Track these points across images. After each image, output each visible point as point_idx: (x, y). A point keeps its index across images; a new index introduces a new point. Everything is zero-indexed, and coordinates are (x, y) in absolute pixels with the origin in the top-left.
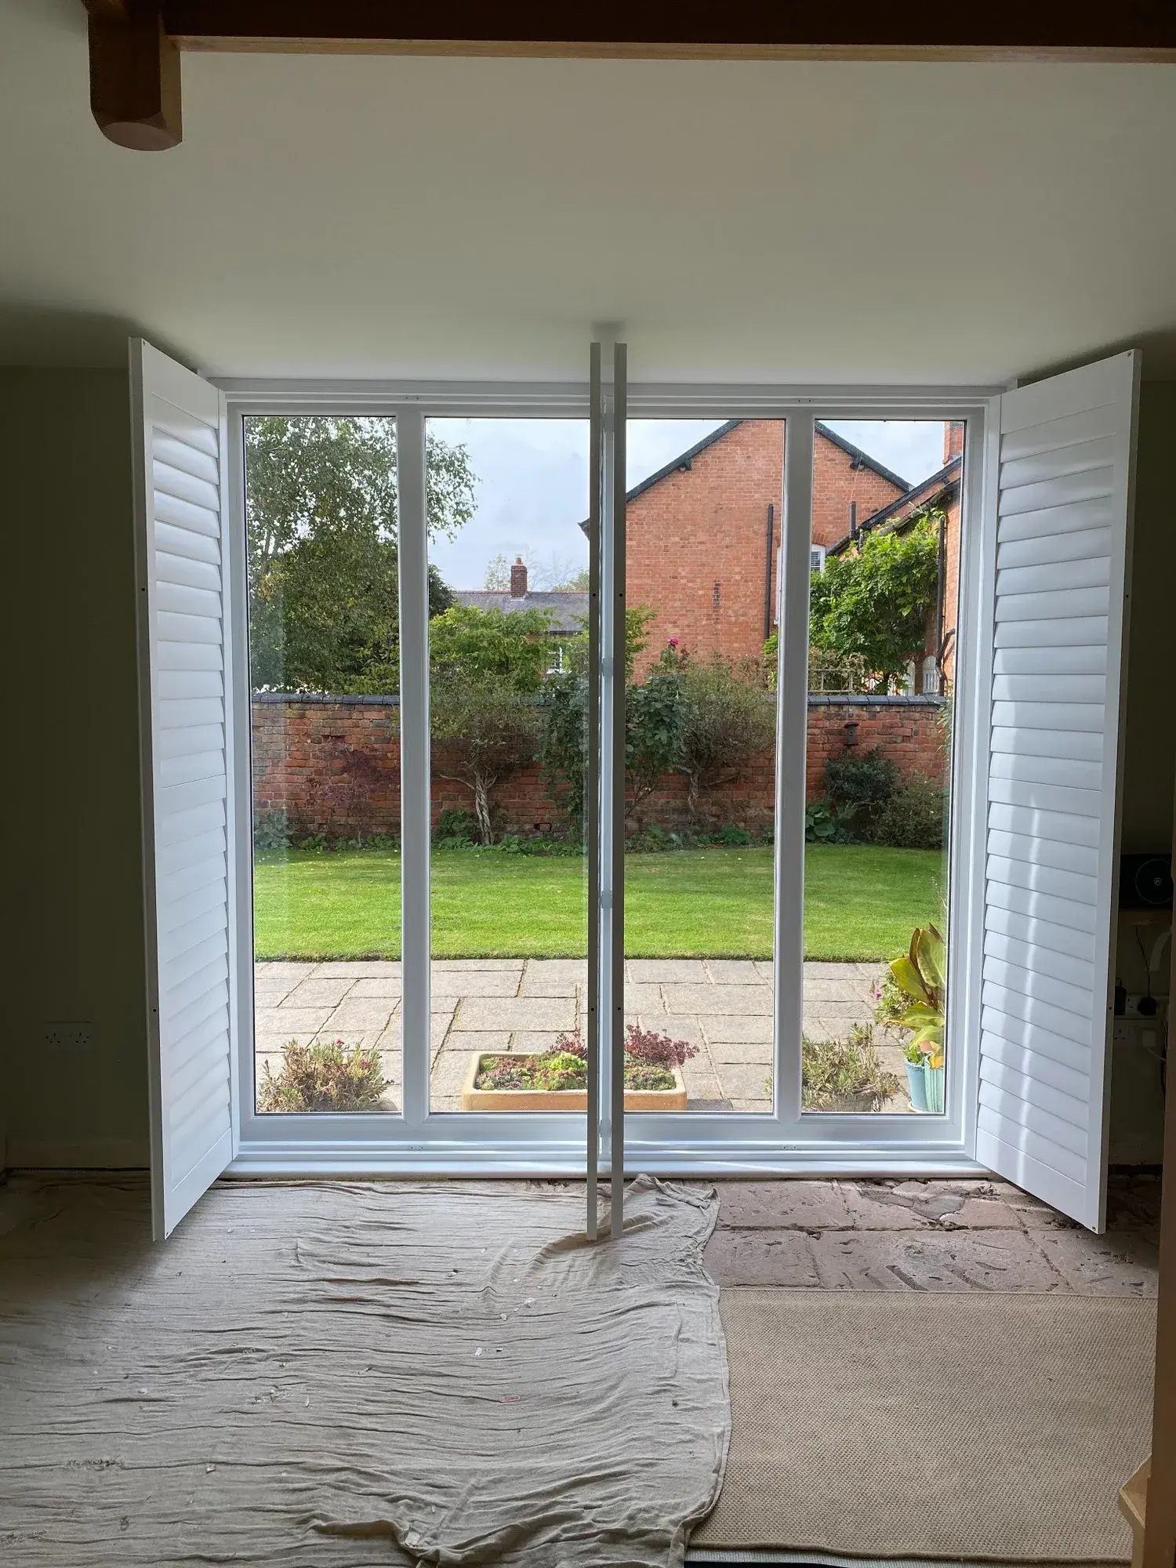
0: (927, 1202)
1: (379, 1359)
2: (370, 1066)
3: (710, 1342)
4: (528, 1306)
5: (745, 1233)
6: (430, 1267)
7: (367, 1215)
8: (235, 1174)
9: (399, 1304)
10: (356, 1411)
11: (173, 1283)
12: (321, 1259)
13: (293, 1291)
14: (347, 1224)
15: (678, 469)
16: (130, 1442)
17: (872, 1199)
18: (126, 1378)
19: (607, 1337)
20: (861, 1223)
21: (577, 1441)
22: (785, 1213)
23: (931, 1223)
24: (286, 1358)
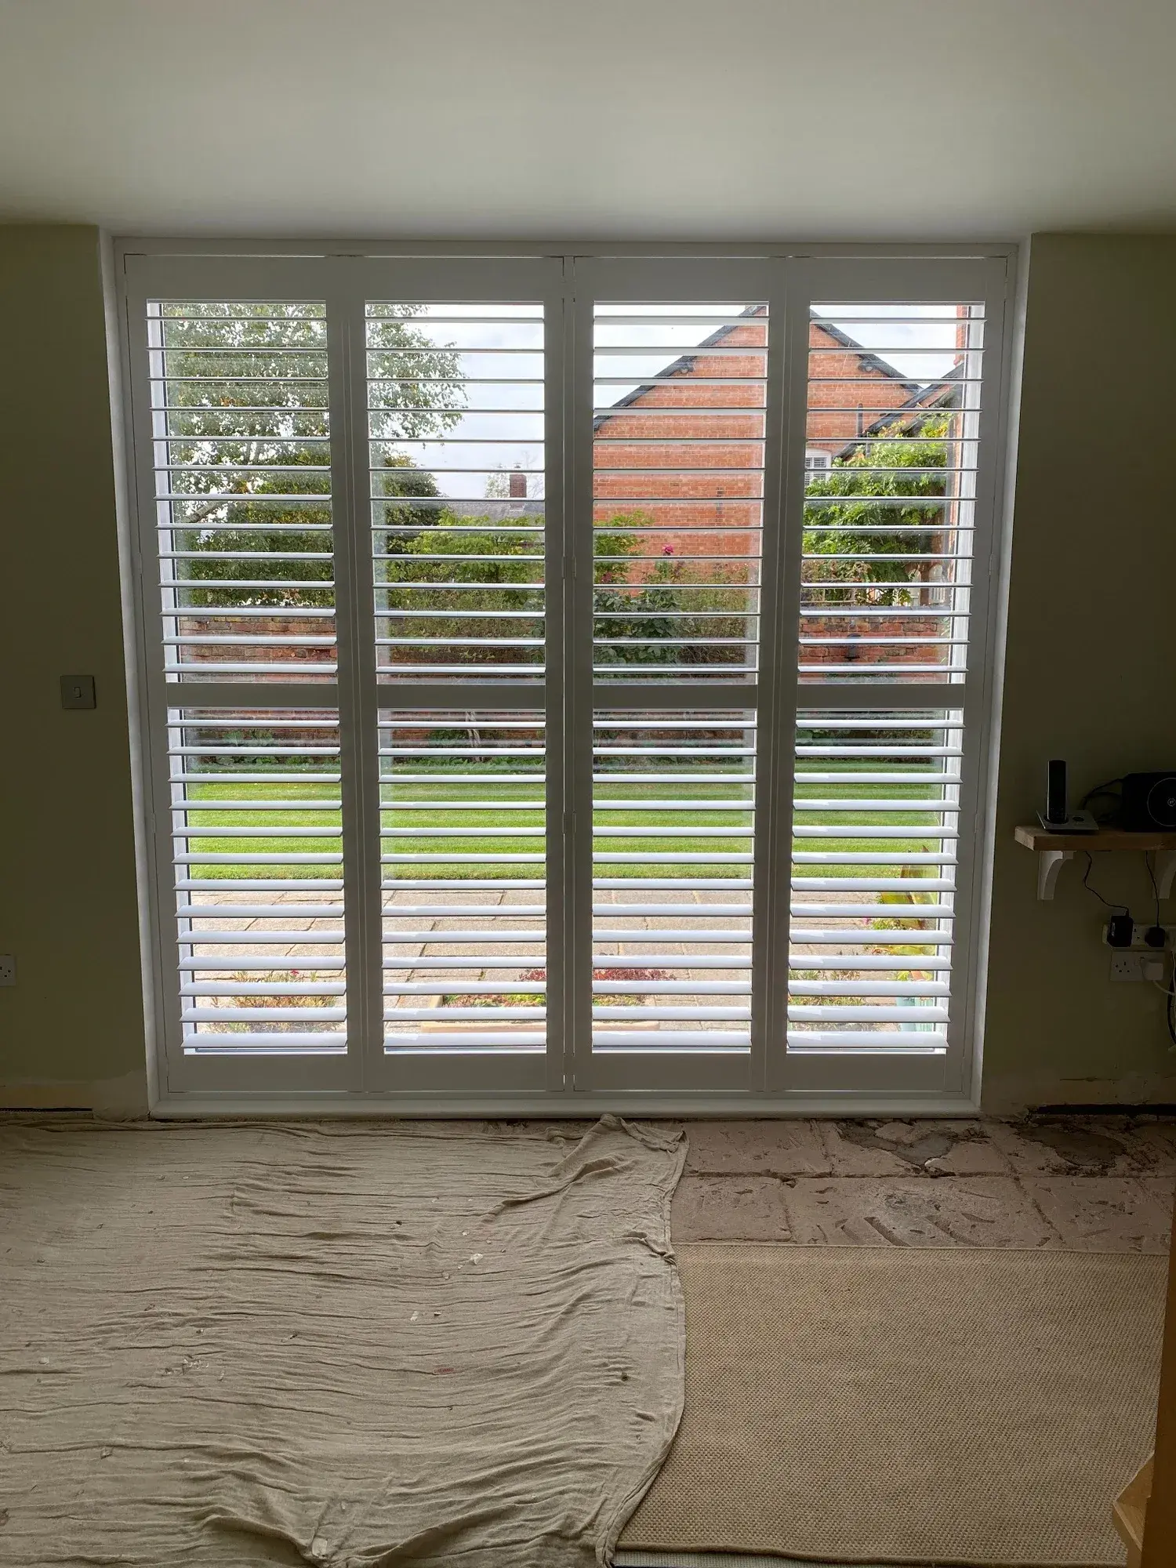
0: (911, 1146)
1: (306, 1325)
3: (668, 1306)
4: (473, 1263)
5: (715, 1180)
6: (373, 1218)
7: (310, 1159)
9: (334, 1260)
10: (274, 1386)
11: (92, 1237)
12: (257, 1209)
13: (223, 1245)
14: (287, 1169)
15: (679, 371)
16: (22, 1420)
17: (852, 1142)
18: (27, 1346)
19: (555, 1300)
20: (840, 1169)
21: (513, 1421)
22: (759, 1157)
23: (915, 1169)
24: (206, 1322)
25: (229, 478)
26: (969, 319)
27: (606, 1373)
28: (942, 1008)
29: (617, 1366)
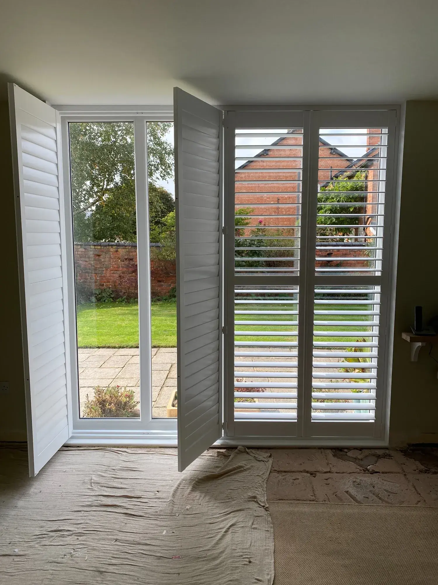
0: (362, 460)
1: (121, 536)
2: (130, 396)
3: (266, 529)
4: (187, 509)
5: (284, 474)
6: (147, 489)
7: (123, 464)
8: (70, 444)
9: (132, 508)
10: (107, 563)
11: (37, 496)
12: (101, 485)
13: (88, 501)
14: (114, 468)
15: (263, 155)
16: (6, 577)
17: (338, 458)
18: (9, 544)
19: (221, 526)
20: (334, 470)
21: (204, 580)
22: (301, 464)
23: (363, 470)
24: (80, 534)
25: (96, 195)
26: (381, 134)
27: (242, 560)
28: (373, 404)
29: (246, 556)
